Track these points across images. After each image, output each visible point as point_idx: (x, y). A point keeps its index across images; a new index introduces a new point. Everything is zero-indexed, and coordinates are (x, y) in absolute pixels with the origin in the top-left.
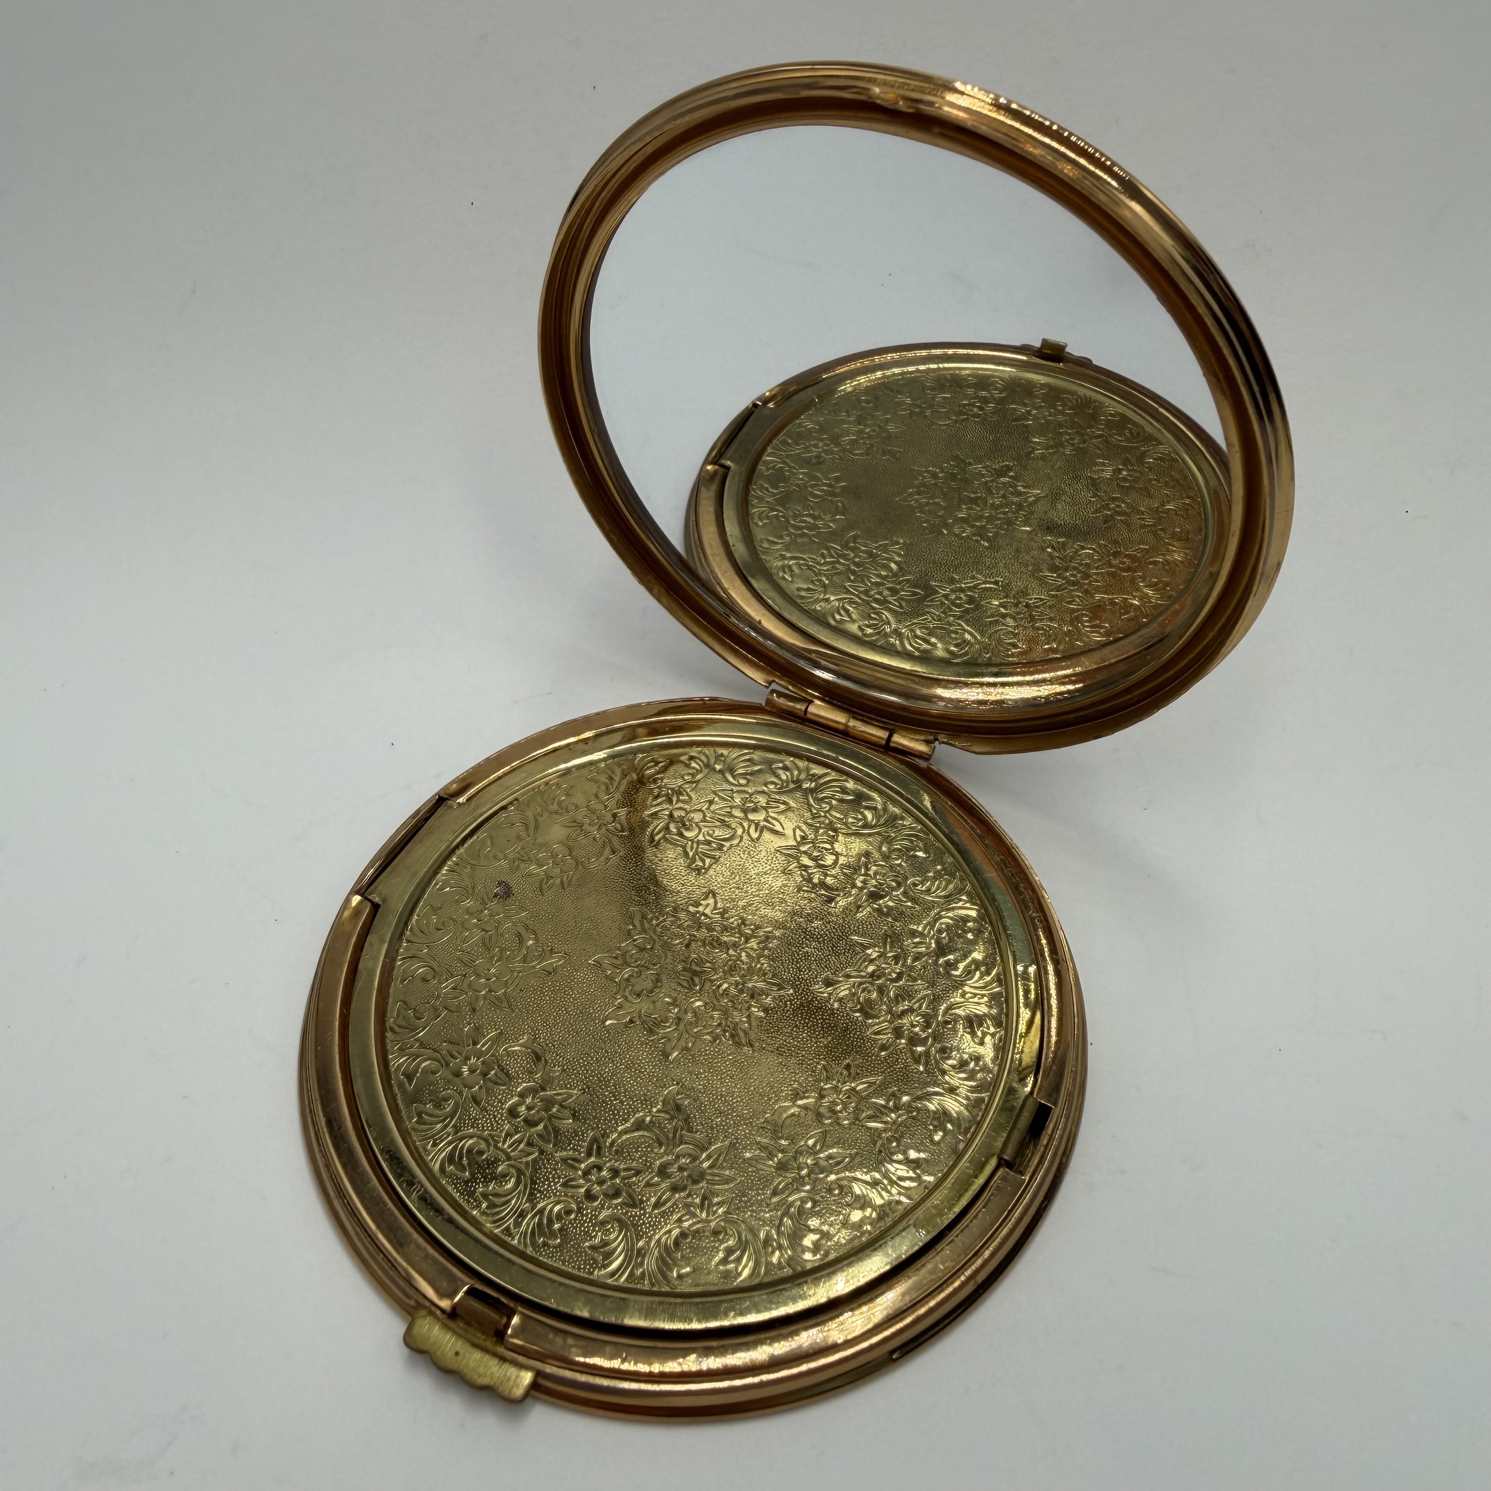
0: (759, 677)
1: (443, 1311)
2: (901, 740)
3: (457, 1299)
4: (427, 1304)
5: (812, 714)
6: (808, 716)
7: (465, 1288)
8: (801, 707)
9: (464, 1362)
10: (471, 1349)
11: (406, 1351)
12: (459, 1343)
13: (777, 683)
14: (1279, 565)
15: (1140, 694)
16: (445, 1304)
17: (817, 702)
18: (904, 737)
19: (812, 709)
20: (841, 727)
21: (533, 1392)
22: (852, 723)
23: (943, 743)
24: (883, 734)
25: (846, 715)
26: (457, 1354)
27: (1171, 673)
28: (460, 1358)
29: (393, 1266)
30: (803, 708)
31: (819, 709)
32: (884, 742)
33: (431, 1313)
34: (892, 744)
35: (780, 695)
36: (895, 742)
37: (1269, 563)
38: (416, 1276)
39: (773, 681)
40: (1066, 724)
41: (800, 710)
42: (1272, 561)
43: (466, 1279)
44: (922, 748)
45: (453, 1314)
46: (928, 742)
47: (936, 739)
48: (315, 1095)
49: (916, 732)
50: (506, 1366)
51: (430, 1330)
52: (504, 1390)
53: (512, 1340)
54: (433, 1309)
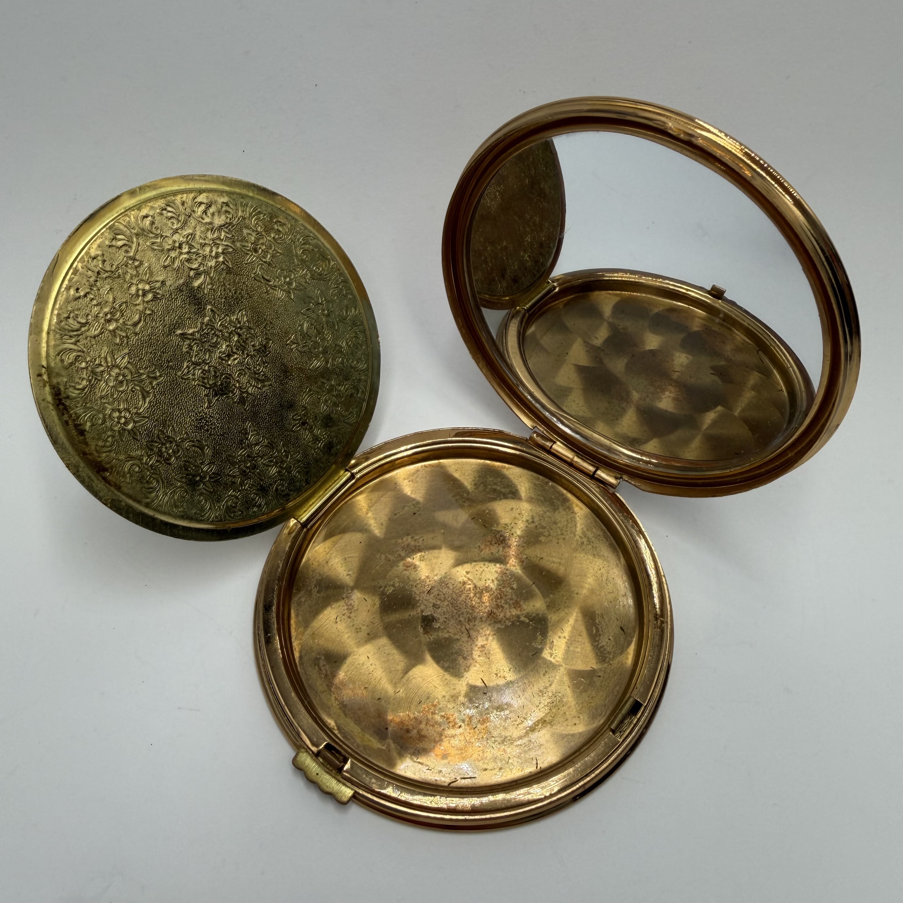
0: (528, 423)
1: (313, 752)
2: (602, 474)
3: (321, 747)
4: (306, 747)
5: (554, 450)
6: (552, 450)
7: (325, 743)
8: (549, 444)
9: (320, 779)
10: (324, 773)
11: (293, 766)
12: (319, 769)
13: (538, 428)
14: (838, 425)
15: (741, 478)
16: (314, 749)
17: (558, 443)
18: (604, 472)
19: (555, 446)
20: (569, 460)
21: (353, 799)
22: (576, 459)
23: (625, 480)
24: (592, 469)
25: (573, 454)
26: (317, 774)
27: (763, 470)
28: (318, 776)
29: (291, 724)
30: (550, 445)
31: (559, 447)
32: (592, 474)
33: (307, 751)
34: (596, 476)
35: (538, 435)
36: (598, 475)
37: (831, 425)
38: (302, 732)
39: (536, 427)
40: (697, 485)
41: (548, 446)
42: (834, 423)
43: (327, 739)
44: (612, 480)
45: (317, 755)
46: (616, 478)
47: (622, 478)
48: (262, 627)
49: (611, 471)
50: (340, 785)
51: (305, 760)
52: (339, 796)
53: (344, 773)
54: (309, 750)
